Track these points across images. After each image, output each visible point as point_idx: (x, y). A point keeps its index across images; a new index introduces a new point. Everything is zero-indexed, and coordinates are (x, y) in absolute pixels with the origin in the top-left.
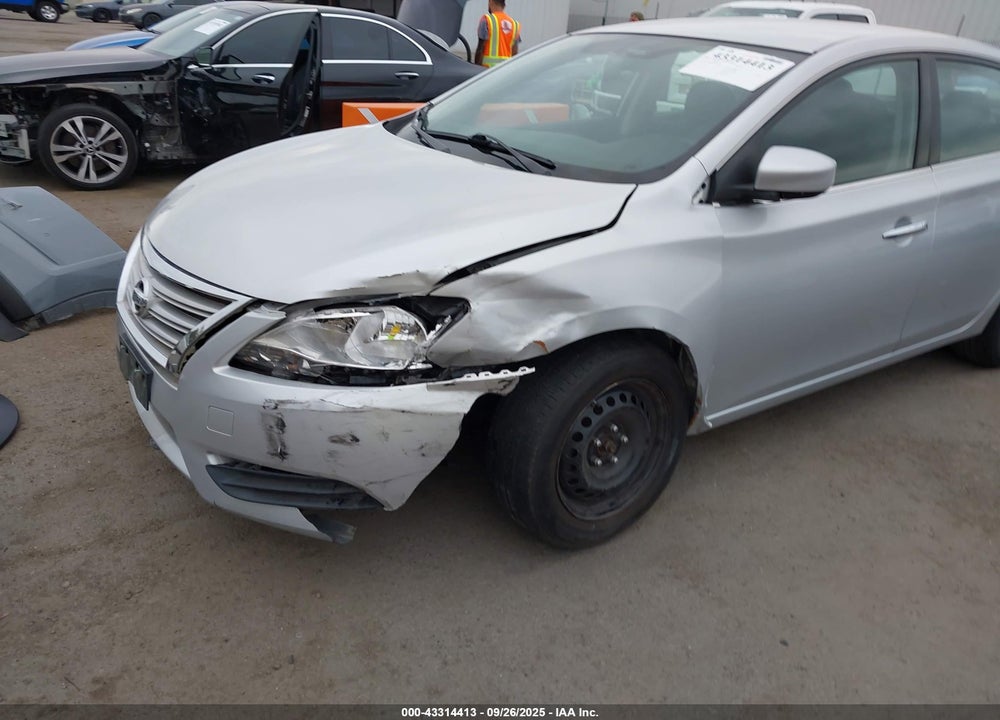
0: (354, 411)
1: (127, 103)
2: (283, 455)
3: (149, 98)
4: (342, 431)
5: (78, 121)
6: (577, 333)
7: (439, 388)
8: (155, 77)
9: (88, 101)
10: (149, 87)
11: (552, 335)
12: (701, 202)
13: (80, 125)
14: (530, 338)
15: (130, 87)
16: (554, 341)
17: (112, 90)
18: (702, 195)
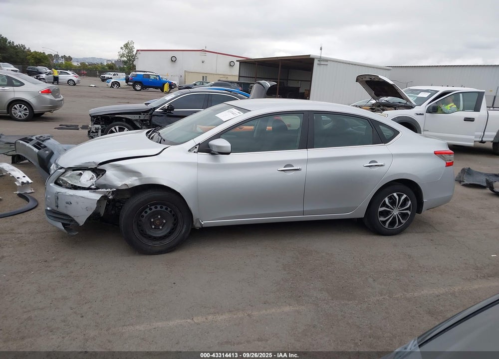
0: (71, 196)
1: (135, 122)
2: (57, 206)
3: (142, 120)
4: (69, 201)
5: (117, 128)
6: (137, 183)
7: (91, 192)
8: (145, 114)
9: (123, 121)
10: (142, 117)
11: (130, 183)
12: (195, 152)
13: (117, 129)
14: (124, 183)
15: (136, 117)
16: (131, 185)
17: (130, 118)
18: (196, 150)
